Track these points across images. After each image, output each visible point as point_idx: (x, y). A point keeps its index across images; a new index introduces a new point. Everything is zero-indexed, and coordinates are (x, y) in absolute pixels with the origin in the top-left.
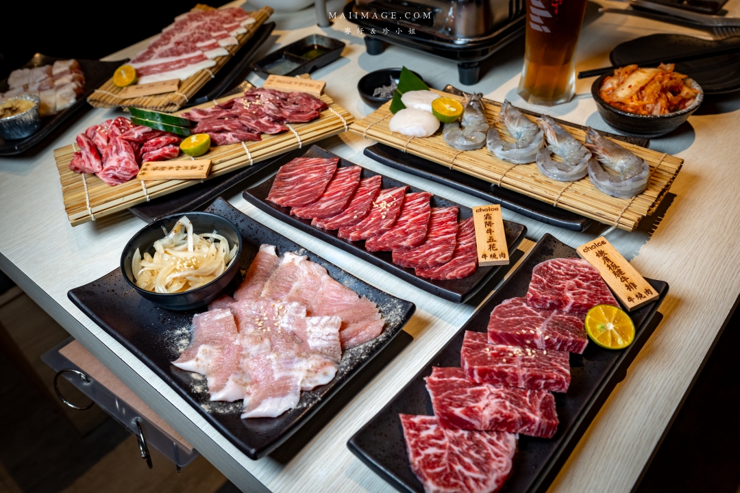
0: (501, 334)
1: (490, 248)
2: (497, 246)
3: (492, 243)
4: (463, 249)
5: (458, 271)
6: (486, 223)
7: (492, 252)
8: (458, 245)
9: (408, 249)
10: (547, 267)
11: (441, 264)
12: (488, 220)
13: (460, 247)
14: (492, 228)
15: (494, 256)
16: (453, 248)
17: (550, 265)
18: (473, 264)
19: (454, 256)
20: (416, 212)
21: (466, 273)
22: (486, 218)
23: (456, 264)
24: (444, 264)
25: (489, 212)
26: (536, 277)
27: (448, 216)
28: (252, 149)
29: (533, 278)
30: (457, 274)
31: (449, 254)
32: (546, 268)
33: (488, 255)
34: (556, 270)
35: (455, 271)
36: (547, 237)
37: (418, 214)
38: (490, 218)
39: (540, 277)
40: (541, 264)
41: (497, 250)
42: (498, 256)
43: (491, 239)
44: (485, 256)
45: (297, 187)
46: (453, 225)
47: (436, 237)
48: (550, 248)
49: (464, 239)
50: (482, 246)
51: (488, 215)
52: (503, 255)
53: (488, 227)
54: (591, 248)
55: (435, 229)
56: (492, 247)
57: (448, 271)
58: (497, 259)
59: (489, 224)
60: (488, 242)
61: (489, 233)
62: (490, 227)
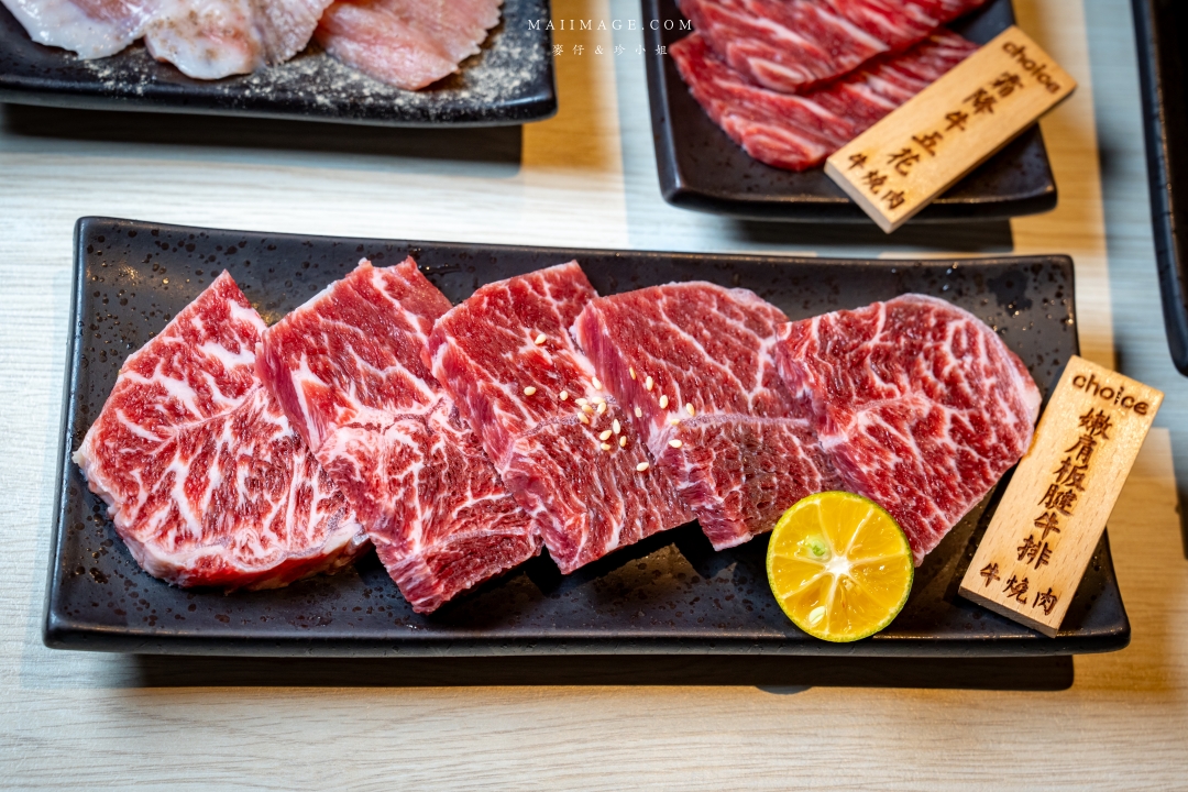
0: (605, 339)
1: (896, 157)
2: (914, 170)
3: (917, 149)
4: (855, 100)
5: (760, 132)
6: (981, 92)
7: (886, 170)
8: (856, 75)
10: (941, 326)
11: (755, 82)
12: (994, 92)
13: (859, 89)
14: (972, 119)
15: (875, 180)
17: (951, 328)
18: (815, 152)
19: (804, 90)
21: (769, 156)
22: (998, 83)
23: (784, 114)
24: (761, 86)
25: (1026, 78)
26: (874, 317)
29: (860, 311)
30: (750, 134)
31: (795, 75)
32: (933, 322)
33: (868, 167)
34: (946, 347)
35: (754, 126)
36: (1056, 266)
38: (1006, 92)
39: (881, 324)
40: (939, 304)
41: (904, 174)
42: (884, 189)
43: (929, 141)
44: (860, 160)
47: (832, 11)
48: (1029, 294)
49: (893, 81)
50: (881, 140)
51: (1014, 79)
52: (897, 199)
53: (968, 108)
54: (1099, 391)
56: (904, 158)
57: (746, 109)
58: (876, 193)
59: (982, 102)
60: (914, 138)
61: (948, 123)
62: (974, 109)
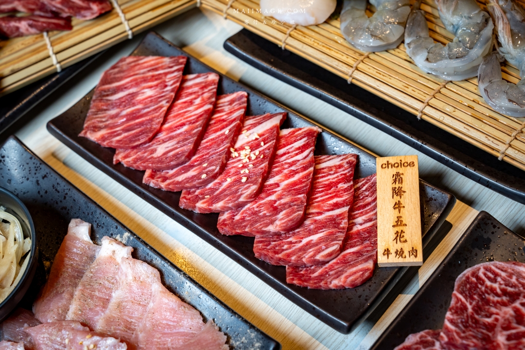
1: (396, 238)
2: (407, 236)
3: (399, 229)
4: (358, 233)
5: (347, 277)
6: (394, 189)
7: (399, 246)
8: (351, 226)
9: (278, 235)
10: (478, 278)
11: (324, 263)
12: (397, 185)
13: (355, 229)
14: (402, 201)
15: (400, 253)
16: (342, 236)
17: (481, 274)
18: (370, 264)
19: (343, 248)
20: (293, 168)
21: (359, 281)
22: (395, 181)
23: (346, 263)
24: (328, 262)
25: (401, 170)
26: (458, 300)
27: (341, 172)
28: (58, 48)
29: (453, 302)
30: (345, 282)
31: (335, 247)
32: (474, 279)
33: (393, 251)
34: (488, 283)
35: (343, 277)
36: (482, 219)
37: (295, 172)
38: (401, 181)
39: (463, 299)
40: (468, 272)
41: (406, 241)
42: (406, 253)
43: (399, 222)
44: (387, 252)
45: (124, 113)
46: (345, 190)
47: (319, 214)
48: (485, 236)
49: (362, 214)
50: (385, 237)
51: (398, 174)
52: (414, 252)
53: (397, 198)
55: (319, 197)
56: (399, 236)
57: (332, 275)
58: (405, 257)
59: (398, 192)
60: (394, 226)
61: (397, 210)
62: (399, 197)
